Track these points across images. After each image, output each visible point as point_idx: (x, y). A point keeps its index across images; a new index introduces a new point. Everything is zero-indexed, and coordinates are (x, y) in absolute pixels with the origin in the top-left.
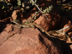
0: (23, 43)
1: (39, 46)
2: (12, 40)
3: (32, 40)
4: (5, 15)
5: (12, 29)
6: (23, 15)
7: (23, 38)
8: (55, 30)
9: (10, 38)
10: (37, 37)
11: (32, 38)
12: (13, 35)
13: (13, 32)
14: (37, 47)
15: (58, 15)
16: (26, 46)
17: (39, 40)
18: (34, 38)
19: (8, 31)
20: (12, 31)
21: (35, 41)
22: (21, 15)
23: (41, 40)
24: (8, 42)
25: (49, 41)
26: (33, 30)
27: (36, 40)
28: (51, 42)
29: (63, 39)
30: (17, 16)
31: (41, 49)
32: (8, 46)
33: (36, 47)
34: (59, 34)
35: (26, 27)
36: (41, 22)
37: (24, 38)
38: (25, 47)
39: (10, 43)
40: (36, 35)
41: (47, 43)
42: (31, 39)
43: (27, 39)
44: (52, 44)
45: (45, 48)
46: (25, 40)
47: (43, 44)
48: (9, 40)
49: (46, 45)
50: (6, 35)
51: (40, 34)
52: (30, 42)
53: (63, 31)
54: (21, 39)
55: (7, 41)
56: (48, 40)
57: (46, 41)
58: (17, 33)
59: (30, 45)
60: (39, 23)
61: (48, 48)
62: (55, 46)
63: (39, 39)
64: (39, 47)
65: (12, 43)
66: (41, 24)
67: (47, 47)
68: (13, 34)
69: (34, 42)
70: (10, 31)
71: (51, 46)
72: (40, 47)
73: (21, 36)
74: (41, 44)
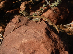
0: (30, 35)
2: (18, 32)
3: (39, 33)
4: (14, 6)
5: (19, 21)
6: (31, 7)
7: (29, 30)
8: (63, 24)
9: (17, 30)
10: (43, 30)
11: (39, 31)
12: (20, 26)
13: (20, 24)
14: (43, 40)
15: (67, 9)
16: (32, 38)
17: (45, 33)
18: (41, 31)
19: (15, 22)
21: (41, 34)
22: (30, 7)
23: (48, 33)
24: (14, 34)
25: (56, 35)
27: (43, 33)
29: (70, 34)
30: (25, 7)
31: (47, 42)
32: (14, 38)
33: (42, 40)
34: (67, 28)
35: (34, 19)
36: (49, 15)
37: (31, 30)
38: (31, 40)
39: (16, 34)
40: (42, 28)
41: (53, 37)
42: (37, 32)
43: (33, 31)
44: (59, 38)
45: (51, 41)
46: (31, 32)
47: (49, 37)
48: (15, 31)
49: (52, 39)
50: (13, 26)
51: (47, 27)
52: (36, 35)
53: (71, 25)
54: (28, 31)
55: (13, 32)
56: (54, 34)
57: (52, 35)
58: (23, 25)
59: (36, 37)
60: (47, 16)
62: (62, 40)
63: (45, 32)
64: (45, 40)
65: (18, 34)
66: (49, 17)
67: (53, 41)
68: (19, 25)
69: (40, 35)
70: (16, 23)
71: (58, 40)
72: (46, 41)
73: (27, 28)
74: (47, 37)
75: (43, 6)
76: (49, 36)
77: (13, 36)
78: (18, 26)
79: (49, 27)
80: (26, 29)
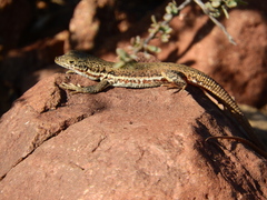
0: (115, 169)
1: (194, 181)
2: (56, 157)
3: (161, 152)
5: (58, 98)
7: (113, 141)
9: (49, 146)
10: (185, 138)
11: (160, 144)
12: (65, 126)
13: (63, 114)
14: (187, 186)
16: (126, 182)
17: (195, 153)
18: (170, 143)
19: (40, 108)
20: (57, 107)
21: (174, 158)
22: (120, 22)
23: (208, 150)
24: (38, 166)
25: (251, 155)
26: (168, 100)
27: (180, 151)
28: (259, 160)
31: (206, 196)
32: (36, 188)
33: (178, 190)
35: (135, 85)
36: (220, 56)
38: (123, 190)
39: (49, 170)
40: (178, 124)
41: (238, 166)
42: (153, 147)
43: (131, 147)
46: (121, 154)
47: (217, 171)
48: (42, 154)
49: (230, 179)
50: (27, 128)
51: (205, 121)
52: (150, 164)
54: (104, 146)
55: (29, 161)
56: (243, 153)
57: (233, 159)
58: (83, 118)
59: (147, 177)
61: (242, 192)
63: (195, 147)
64: (193, 189)
65: (57, 168)
67: (237, 187)
68: (61, 121)
69: (170, 163)
70: (46, 110)
71: (261, 184)
72: (203, 189)
73: (103, 132)
74: (205, 170)
75: (168, 9)
76: (213, 164)
77: (30, 179)
78: (57, 125)
79: (211, 121)
80: (97, 136)
